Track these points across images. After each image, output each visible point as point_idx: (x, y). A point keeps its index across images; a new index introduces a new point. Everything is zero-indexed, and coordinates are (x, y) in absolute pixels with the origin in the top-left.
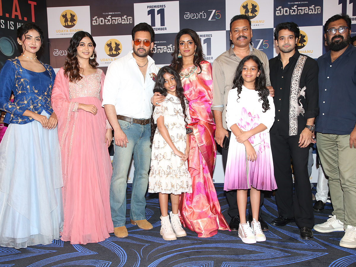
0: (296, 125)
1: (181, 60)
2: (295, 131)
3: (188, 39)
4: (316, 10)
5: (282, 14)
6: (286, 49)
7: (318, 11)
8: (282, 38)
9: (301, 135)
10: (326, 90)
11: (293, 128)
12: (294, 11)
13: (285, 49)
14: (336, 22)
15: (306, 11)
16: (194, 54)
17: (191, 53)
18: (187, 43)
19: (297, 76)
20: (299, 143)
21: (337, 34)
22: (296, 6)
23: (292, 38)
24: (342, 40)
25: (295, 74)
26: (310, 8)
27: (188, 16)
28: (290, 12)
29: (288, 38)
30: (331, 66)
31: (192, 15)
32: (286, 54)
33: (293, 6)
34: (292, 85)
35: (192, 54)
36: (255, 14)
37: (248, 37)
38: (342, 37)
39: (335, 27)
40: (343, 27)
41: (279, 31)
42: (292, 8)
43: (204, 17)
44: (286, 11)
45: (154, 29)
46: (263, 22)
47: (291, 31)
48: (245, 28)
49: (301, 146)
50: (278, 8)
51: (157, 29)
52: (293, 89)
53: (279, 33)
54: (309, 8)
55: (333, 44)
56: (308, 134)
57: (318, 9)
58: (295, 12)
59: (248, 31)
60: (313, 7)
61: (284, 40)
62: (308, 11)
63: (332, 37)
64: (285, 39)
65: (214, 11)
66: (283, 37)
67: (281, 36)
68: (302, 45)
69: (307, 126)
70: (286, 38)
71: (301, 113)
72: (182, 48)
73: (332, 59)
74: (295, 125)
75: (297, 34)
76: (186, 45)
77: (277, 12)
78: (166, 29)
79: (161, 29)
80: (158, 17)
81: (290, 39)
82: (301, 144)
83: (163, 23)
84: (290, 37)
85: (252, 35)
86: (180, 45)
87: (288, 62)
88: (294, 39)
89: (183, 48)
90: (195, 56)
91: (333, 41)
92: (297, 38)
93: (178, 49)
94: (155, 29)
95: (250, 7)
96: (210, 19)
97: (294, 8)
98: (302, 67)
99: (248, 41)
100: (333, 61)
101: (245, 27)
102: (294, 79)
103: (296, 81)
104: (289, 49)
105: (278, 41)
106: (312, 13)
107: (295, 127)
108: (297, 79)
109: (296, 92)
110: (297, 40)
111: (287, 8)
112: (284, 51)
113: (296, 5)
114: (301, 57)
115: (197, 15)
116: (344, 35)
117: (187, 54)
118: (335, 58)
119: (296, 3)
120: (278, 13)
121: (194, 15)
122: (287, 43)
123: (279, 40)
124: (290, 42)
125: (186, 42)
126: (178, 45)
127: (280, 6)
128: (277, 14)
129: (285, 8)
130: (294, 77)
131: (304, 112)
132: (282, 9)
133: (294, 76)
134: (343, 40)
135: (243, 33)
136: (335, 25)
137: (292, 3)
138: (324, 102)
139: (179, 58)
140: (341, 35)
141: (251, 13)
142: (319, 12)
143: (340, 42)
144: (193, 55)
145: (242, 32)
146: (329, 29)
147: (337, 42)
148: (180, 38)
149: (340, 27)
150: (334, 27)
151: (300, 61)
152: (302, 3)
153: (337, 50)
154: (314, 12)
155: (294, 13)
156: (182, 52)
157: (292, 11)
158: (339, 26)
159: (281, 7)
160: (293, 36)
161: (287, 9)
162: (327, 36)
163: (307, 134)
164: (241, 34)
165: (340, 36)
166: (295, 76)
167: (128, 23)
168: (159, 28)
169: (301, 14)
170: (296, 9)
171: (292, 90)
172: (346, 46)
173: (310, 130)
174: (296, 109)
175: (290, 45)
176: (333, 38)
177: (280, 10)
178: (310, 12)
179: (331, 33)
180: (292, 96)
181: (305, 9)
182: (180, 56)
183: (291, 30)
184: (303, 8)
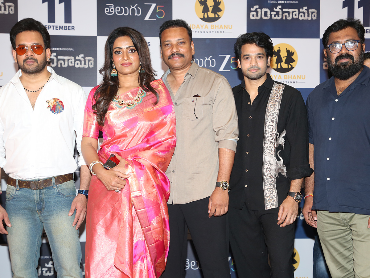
0: (274, 191)
1: (116, 79)
2: (273, 201)
3: (127, 45)
4: (310, 14)
5: (259, 17)
6: (254, 75)
7: (313, 16)
8: (247, 57)
9: (281, 207)
10: (330, 139)
11: (270, 198)
12: (278, 13)
13: (251, 73)
14: (340, 33)
15: (296, 15)
16: (139, 70)
17: (134, 67)
18: (126, 52)
19: (273, 114)
20: (278, 219)
21: (344, 52)
22: (280, 7)
23: (262, 57)
24: (351, 61)
25: (269, 111)
26: (301, 10)
27: (112, 10)
28: (271, 15)
29: (256, 58)
30: (337, 100)
31: (118, 9)
32: (253, 82)
33: (276, 5)
34: (267, 128)
35: (135, 69)
36: (218, 15)
37: (185, 55)
38: (351, 57)
39: (340, 40)
40: (353, 41)
41: (243, 46)
42: (275, 9)
43: (138, 13)
44: (266, 13)
45: (53, 26)
46: (230, 27)
47: (260, 47)
48: (181, 41)
49: (280, 224)
50: (253, 8)
51: (59, 27)
52: (268, 135)
53: (242, 49)
54: (299, 11)
55: (338, 67)
56: (293, 205)
57: (312, 13)
58: (278, 16)
59: (186, 46)
60: (306, 9)
61: (249, 60)
62: (299, 16)
63: (335, 56)
64: (252, 59)
65: (154, 5)
66: (248, 55)
67: (245, 53)
68: (290, 67)
69: (291, 194)
70: (253, 57)
71: (280, 173)
72: (118, 60)
73: (338, 90)
74: (272, 191)
75: (269, 51)
76: (125, 54)
77: (252, 14)
78: (73, 28)
79: (66, 28)
80: (60, 8)
81: (258, 59)
82: (281, 222)
83: (68, 18)
84: (259, 56)
85: (193, 52)
86: (114, 54)
87: (258, 93)
88: (265, 58)
89: (120, 59)
90: (140, 74)
91: (338, 63)
92: (270, 57)
93: (112, 62)
94: (55, 27)
95: (210, 3)
96: (147, 18)
97: (278, 10)
98: (280, 100)
99: (186, 60)
100: (339, 92)
101: (180, 39)
102: (269, 118)
103: (272, 121)
104: (257, 75)
105: (240, 60)
106: (304, 19)
107: (273, 194)
108: (274, 118)
109: (272, 139)
110: (269, 60)
111: (266, 8)
112: (250, 77)
113: (280, 4)
114: (276, 86)
115: (126, 10)
116: (354, 53)
117: (127, 70)
118: (343, 88)
119: (281, 2)
120: (253, 16)
121: (121, 9)
122: (254, 64)
123: (242, 60)
124: (259, 64)
125: (125, 50)
126: (111, 55)
127: (257, 5)
128: (252, 18)
129: (264, 8)
130: (269, 116)
131: (285, 171)
132: (259, 10)
133: (268, 114)
134: (353, 62)
135: (177, 49)
136: (339, 37)
137: (274, 2)
138: (328, 159)
139: (112, 77)
140: (350, 54)
141: (212, 12)
142: (314, 18)
143: (349, 64)
144: (137, 71)
145: (176, 47)
146: (330, 43)
147: (344, 65)
148: (114, 43)
149: (348, 40)
150: (338, 40)
151: (275, 92)
152: (289, 2)
153: (345, 78)
154: (306, 18)
155: (277, 18)
156: (119, 66)
157: (275, 13)
158: (345, 40)
159: (257, 7)
160: (263, 54)
161: (267, 10)
162: (327, 54)
163: (291, 205)
164: (175, 50)
165: (349, 56)
166: (270, 113)
167: (7, 12)
168: (62, 27)
169: (288, 18)
170: (280, 11)
171: (266, 137)
172: (359, 70)
173: (295, 200)
174: (274, 167)
175: (259, 69)
176: (338, 59)
177: (256, 11)
178: (301, 16)
179: (333, 51)
180: (266, 145)
181: (293, 12)
182: (114, 73)
183: (259, 45)
184: (291, 10)
